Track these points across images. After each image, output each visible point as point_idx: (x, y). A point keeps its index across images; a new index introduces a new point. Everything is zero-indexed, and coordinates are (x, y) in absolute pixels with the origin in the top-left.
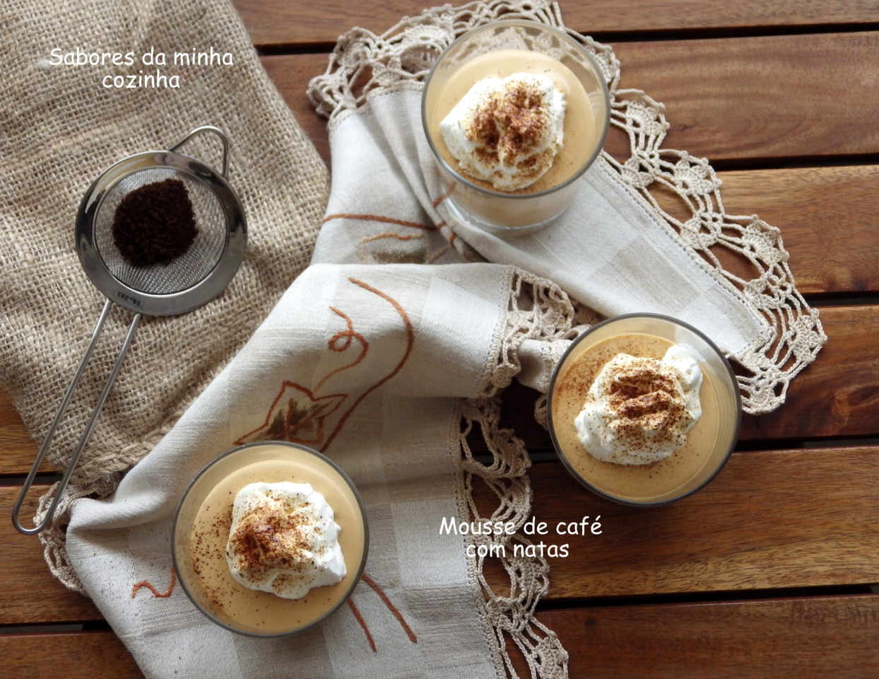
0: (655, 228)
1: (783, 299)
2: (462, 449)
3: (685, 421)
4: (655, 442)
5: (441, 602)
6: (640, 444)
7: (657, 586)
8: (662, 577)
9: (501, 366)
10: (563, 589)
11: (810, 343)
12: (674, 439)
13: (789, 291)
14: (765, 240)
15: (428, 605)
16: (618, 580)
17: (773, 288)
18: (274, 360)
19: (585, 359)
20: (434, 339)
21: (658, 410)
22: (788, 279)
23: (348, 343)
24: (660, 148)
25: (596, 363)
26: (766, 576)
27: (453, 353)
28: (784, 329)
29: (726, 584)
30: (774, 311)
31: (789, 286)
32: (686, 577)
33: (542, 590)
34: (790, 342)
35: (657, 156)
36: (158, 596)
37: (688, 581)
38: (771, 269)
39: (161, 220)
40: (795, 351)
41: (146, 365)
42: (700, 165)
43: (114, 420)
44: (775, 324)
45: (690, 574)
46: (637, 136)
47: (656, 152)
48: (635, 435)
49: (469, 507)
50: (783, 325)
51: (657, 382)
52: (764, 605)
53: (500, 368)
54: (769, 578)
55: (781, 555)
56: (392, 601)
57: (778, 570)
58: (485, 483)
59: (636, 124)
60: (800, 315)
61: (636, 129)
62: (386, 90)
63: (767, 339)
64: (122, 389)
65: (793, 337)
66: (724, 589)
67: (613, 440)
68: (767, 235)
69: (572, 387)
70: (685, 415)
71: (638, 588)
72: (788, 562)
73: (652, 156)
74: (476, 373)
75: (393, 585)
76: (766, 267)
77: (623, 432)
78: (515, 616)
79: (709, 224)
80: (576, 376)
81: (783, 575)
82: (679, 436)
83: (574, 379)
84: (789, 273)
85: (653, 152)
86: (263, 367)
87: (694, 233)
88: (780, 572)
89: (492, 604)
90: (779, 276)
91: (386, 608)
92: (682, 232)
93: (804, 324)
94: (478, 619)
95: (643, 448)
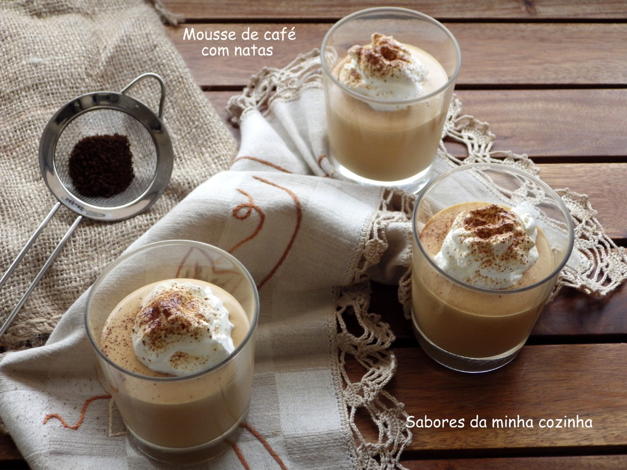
0: (491, 196)
1: (597, 241)
2: (338, 322)
3: (527, 244)
4: (502, 260)
5: (317, 446)
6: (490, 261)
7: (507, 441)
8: (511, 435)
9: (372, 240)
10: (425, 442)
11: (621, 270)
12: (519, 257)
13: (600, 236)
14: (577, 205)
15: (305, 450)
16: (472, 436)
17: (587, 234)
18: (188, 219)
19: (441, 217)
20: (318, 216)
21: (504, 232)
22: (598, 228)
23: (249, 212)
24: (490, 151)
25: (449, 220)
26: (602, 436)
27: (334, 229)
28: (599, 261)
29: (565, 441)
30: (591, 250)
31: (600, 233)
32: (532, 435)
33: (406, 441)
34: (604, 269)
35: (488, 156)
36: (66, 427)
37: (534, 438)
38: (584, 222)
39: (107, 161)
40: (610, 275)
41: (81, 254)
42: (522, 160)
43: (49, 294)
44: (593, 258)
45: (535, 433)
46: (473, 146)
47: (488, 154)
48: (486, 252)
49: (342, 377)
50: (598, 259)
51: (502, 214)
52: (602, 458)
53: (371, 242)
54: (604, 437)
55: (612, 419)
56: (274, 449)
57: (611, 431)
58: (355, 359)
59: (470, 139)
60: (610, 252)
61: (470, 141)
62: (286, 100)
63: (588, 267)
64: (60, 268)
65: (607, 266)
66: (566, 445)
67: (468, 255)
68: (578, 202)
69: (431, 235)
70: (527, 240)
71: (491, 443)
72: (619, 425)
73: (484, 156)
74: (352, 246)
75: (274, 435)
76: (580, 221)
77: (476, 247)
78: (382, 459)
79: (534, 191)
80: (434, 228)
81: (616, 435)
82: (522, 255)
83: (433, 230)
84: (599, 224)
85: (485, 154)
86: (178, 223)
87: (522, 197)
88: (613, 432)
89: (362, 449)
90: (592, 226)
91: (267, 453)
92: (513, 197)
93: (614, 258)
94: (350, 461)
95: (493, 265)
